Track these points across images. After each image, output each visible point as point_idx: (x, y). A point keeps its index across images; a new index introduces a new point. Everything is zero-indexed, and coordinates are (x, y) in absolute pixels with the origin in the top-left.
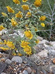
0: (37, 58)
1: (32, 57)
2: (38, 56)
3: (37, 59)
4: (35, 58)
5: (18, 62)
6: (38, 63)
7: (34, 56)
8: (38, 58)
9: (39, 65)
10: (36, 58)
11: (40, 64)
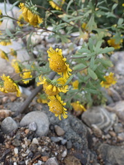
0: (105, 118)
1: (94, 113)
2: (114, 112)
3: (106, 121)
4: (100, 117)
5: (34, 129)
6: (105, 134)
7: (99, 112)
8: (109, 120)
9: (105, 140)
10: (103, 117)
11: (108, 136)
